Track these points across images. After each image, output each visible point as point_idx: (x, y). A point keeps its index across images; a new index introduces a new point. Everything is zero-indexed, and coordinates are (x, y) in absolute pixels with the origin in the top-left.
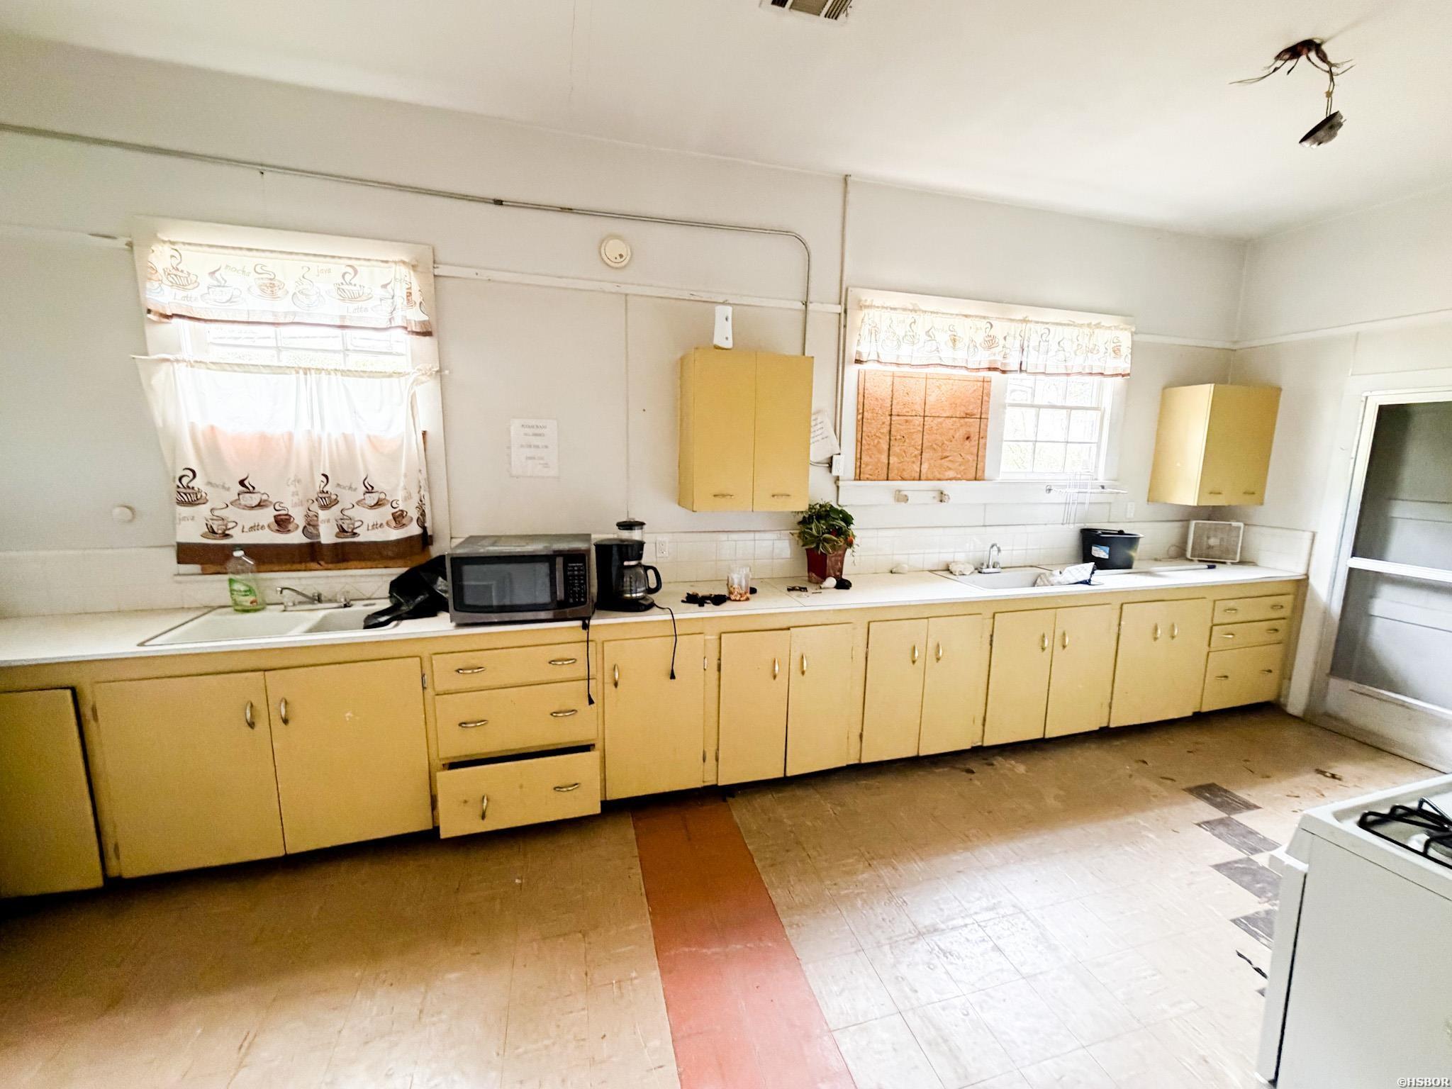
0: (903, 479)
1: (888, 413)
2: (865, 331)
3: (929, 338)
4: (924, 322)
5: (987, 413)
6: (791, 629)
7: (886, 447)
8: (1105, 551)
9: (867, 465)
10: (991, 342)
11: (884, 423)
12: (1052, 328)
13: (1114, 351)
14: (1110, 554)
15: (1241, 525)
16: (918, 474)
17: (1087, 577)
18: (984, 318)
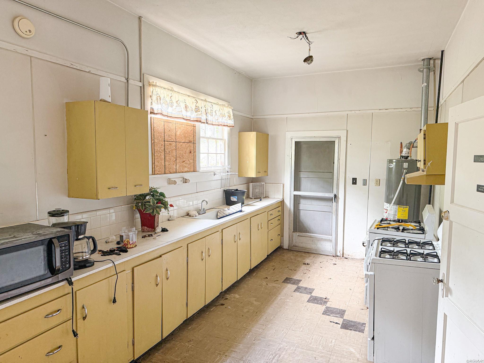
0: (171, 173)
1: (163, 140)
2: (154, 98)
3: (178, 105)
4: (176, 97)
5: (195, 141)
6: (162, 256)
7: (163, 157)
8: (236, 198)
9: (157, 166)
10: (197, 110)
11: (162, 145)
12: (213, 105)
13: (229, 117)
14: (238, 199)
15: (264, 183)
16: (175, 170)
17: (240, 209)
18: (194, 97)
